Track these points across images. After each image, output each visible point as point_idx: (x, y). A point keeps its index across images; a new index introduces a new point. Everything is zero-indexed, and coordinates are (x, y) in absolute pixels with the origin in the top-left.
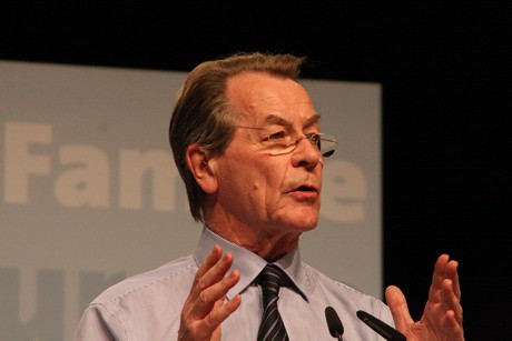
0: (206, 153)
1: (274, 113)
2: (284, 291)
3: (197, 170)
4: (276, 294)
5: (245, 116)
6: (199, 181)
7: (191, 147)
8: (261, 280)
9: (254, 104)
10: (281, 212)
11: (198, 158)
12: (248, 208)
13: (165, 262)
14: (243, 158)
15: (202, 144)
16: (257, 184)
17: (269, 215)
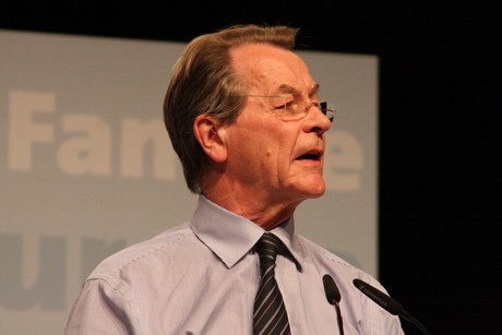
0: (215, 122)
1: (287, 83)
2: (280, 259)
3: (206, 139)
4: (273, 262)
5: (256, 86)
6: (207, 150)
7: (199, 118)
8: (259, 248)
9: (265, 74)
11: (206, 128)
12: (259, 175)
13: (162, 231)
14: (256, 126)
15: (212, 114)
16: (269, 151)
17: (280, 182)
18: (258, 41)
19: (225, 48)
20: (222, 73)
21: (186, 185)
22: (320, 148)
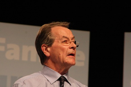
0: (47, 46)
1: (65, 36)
2: (65, 82)
3: (44, 51)
4: (63, 83)
5: (57, 37)
6: (45, 53)
7: (43, 45)
8: (60, 79)
9: (59, 33)
10: (67, 61)
11: (44, 48)
12: (58, 60)
14: (56, 47)
15: (46, 44)
16: (60, 53)
17: (63, 62)
18: (59, 26)
19: (50, 28)
20: (49, 33)
21: (41, 63)
22: (74, 53)
